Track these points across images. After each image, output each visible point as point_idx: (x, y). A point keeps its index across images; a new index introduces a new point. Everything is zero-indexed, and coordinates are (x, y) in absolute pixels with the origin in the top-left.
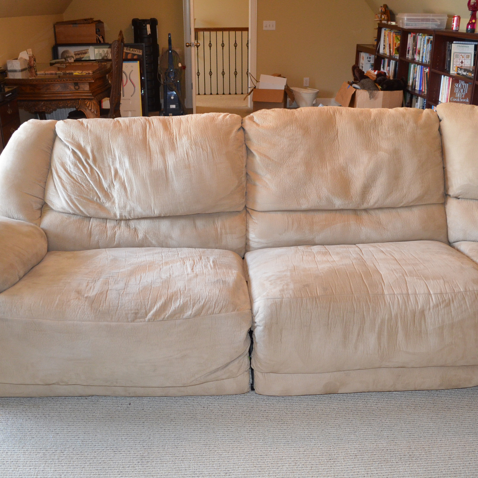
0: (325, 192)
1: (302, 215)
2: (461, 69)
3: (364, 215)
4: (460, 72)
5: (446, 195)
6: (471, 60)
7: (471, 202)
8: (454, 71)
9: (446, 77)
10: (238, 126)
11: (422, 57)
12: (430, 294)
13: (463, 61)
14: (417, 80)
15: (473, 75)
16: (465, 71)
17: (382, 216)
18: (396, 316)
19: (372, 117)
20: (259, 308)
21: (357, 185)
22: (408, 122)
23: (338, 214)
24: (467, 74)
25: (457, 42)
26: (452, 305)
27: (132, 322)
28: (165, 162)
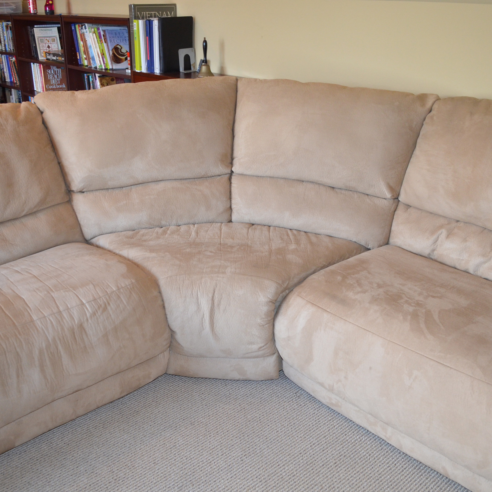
2: (49, 54)
4: (49, 57)
5: (69, 192)
6: (57, 43)
7: (97, 193)
8: (43, 56)
9: (35, 64)
11: (5, 45)
12: (82, 304)
13: (50, 45)
14: (5, 70)
15: (63, 59)
16: (54, 56)
24: (57, 58)
25: (39, 26)
26: (109, 308)
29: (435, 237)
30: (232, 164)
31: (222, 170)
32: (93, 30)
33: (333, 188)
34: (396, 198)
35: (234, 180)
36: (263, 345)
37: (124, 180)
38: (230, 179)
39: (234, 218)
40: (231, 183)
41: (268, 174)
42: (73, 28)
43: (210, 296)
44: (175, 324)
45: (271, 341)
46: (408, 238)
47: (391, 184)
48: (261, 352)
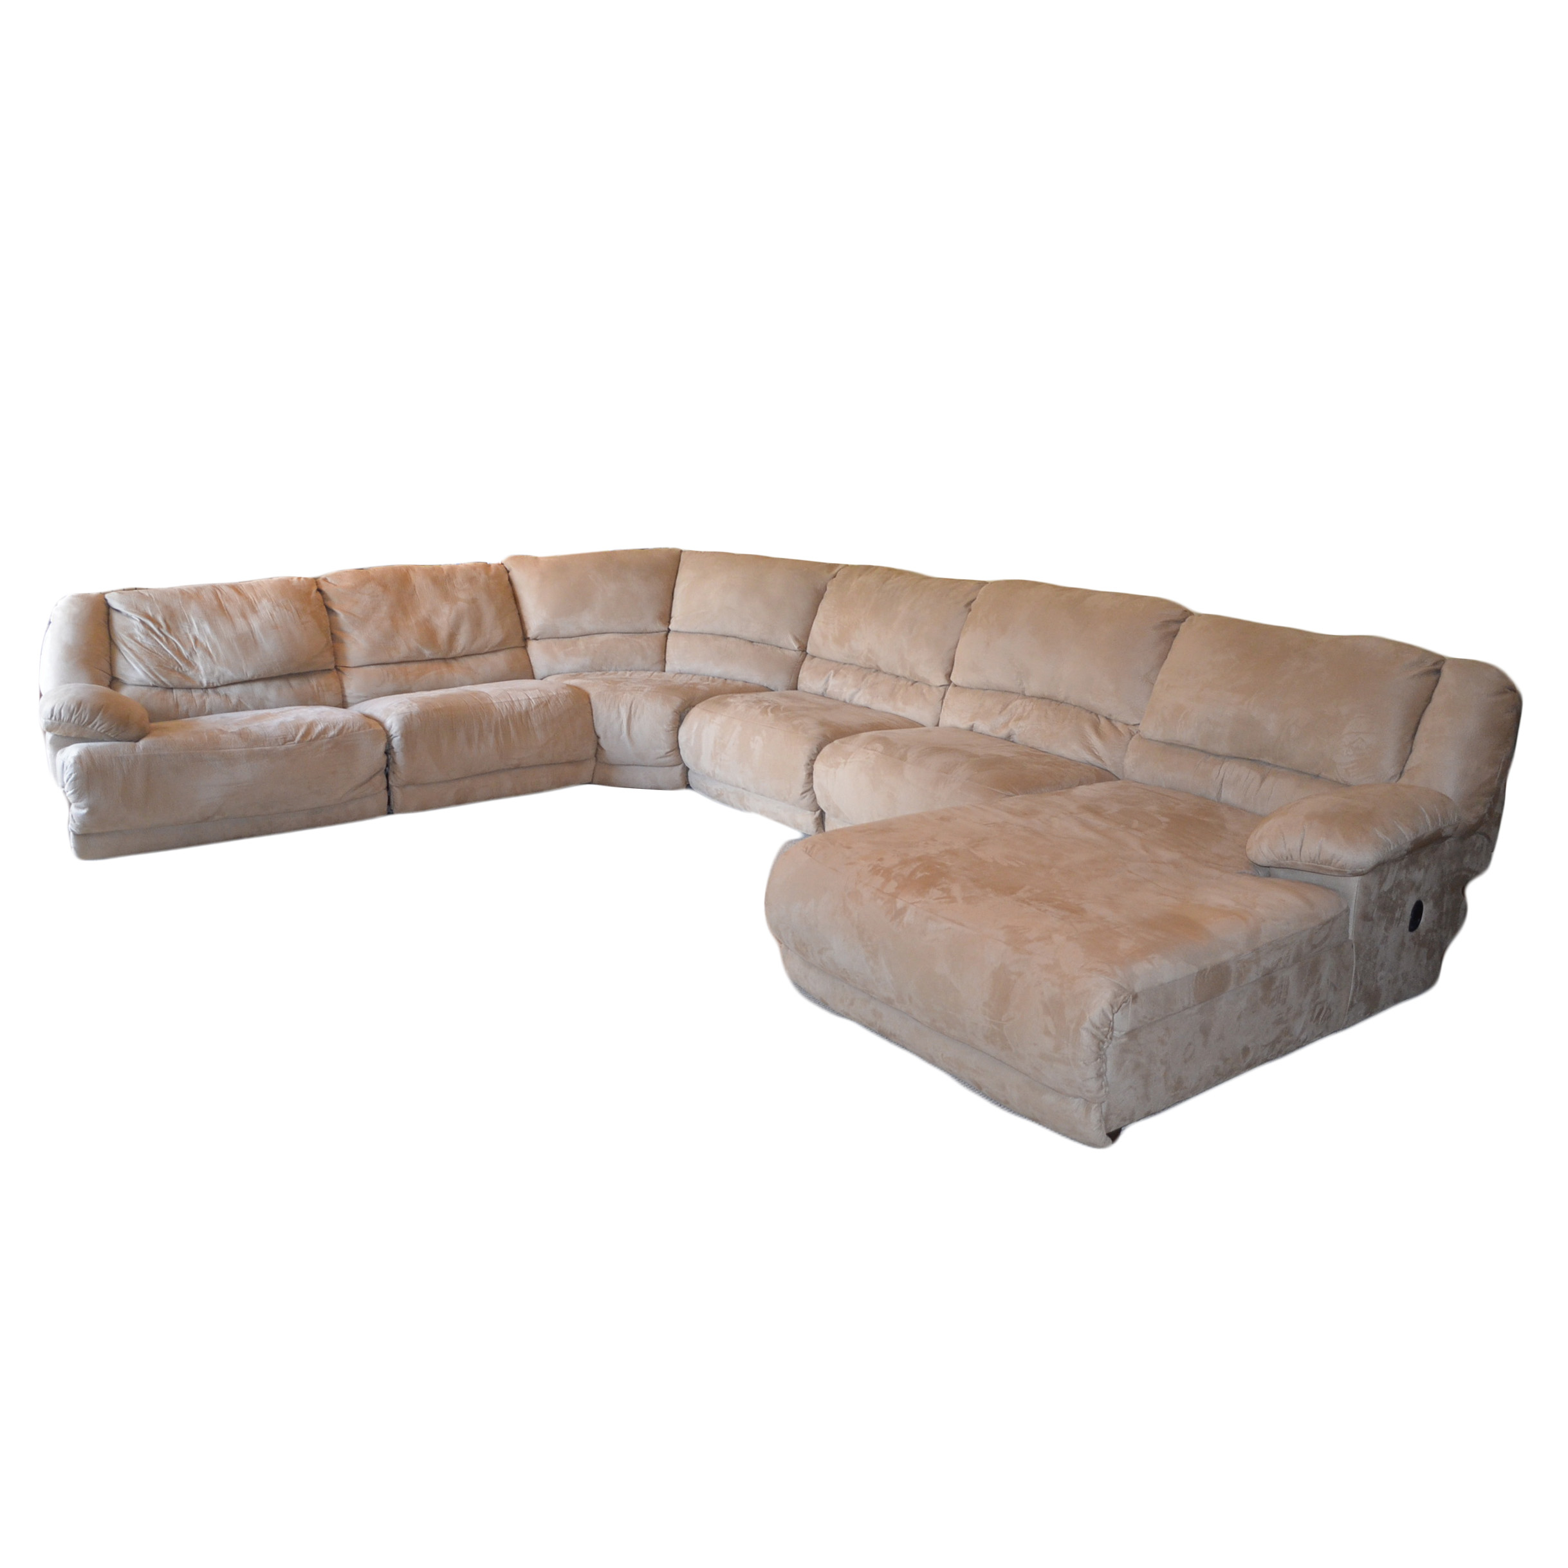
0: (414, 644)
1: (395, 667)
3: (454, 663)
5: (525, 639)
7: (550, 640)
10: (315, 589)
12: (529, 699)
17: (471, 662)
18: (507, 716)
19: (445, 572)
20: (392, 723)
21: (443, 634)
22: (480, 574)
23: (429, 664)
26: (549, 705)
27: (283, 745)
28: (249, 625)
29: (826, 677)
30: (669, 622)
31: (660, 626)
33: (752, 642)
34: (803, 649)
35: (670, 637)
36: (669, 750)
37: (574, 630)
38: (667, 636)
39: (667, 668)
40: (667, 639)
41: (698, 630)
43: (629, 706)
44: (600, 732)
45: (676, 748)
46: (809, 681)
47: (798, 637)
48: (668, 759)
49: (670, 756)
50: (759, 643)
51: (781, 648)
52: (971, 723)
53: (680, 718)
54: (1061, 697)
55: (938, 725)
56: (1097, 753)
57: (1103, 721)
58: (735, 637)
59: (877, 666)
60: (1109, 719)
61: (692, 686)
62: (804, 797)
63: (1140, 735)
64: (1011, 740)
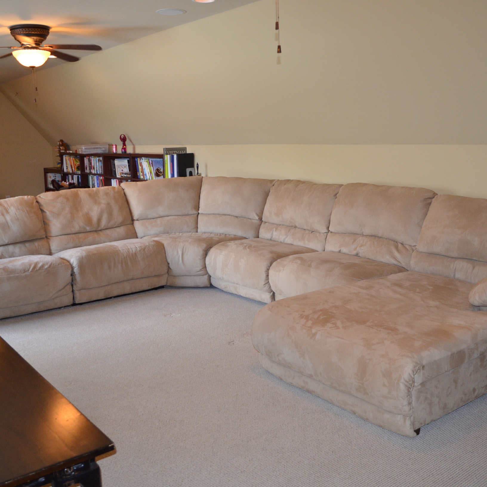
0: (82, 224)
1: (74, 236)
2: (123, 173)
3: (100, 232)
4: (122, 175)
5: (133, 220)
6: (127, 168)
7: (144, 220)
8: (119, 175)
9: (114, 180)
10: (35, 201)
11: (97, 170)
12: (136, 247)
13: (123, 169)
14: (95, 185)
15: (130, 176)
16: (125, 174)
17: (108, 232)
18: (126, 257)
19: (95, 191)
20: (74, 261)
21: (95, 220)
22: (111, 191)
23: (89, 234)
24: (127, 175)
25: (117, 159)
26: (145, 250)
27: (23, 273)
28: (5, 219)
29: (272, 231)
30: (199, 210)
31: (195, 212)
32: (146, 160)
33: (237, 217)
34: (261, 219)
35: (199, 216)
36: (201, 268)
37: (155, 215)
38: (198, 216)
39: (198, 231)
40: (198, 217)
41: (212, 212)
42: (136, 160)
43: (182, 249)
44: (169, 261)
45: (205, 267)
46: (264, 234)
47: (258, 214)
48: (201, 272)
49: (202, 271)
50: (240, 217)
51: (250, 219)
52: (339, 249)
53: (206, 253)
54: (380, 235)
55: (324, 251)
56: (398, 260)
57: (400, 245)
58: (229, 215)
59: (295, 225)
60: (402, 244)
61: (211, 238)
62: (265, 286)
63: (417, 250)
64: (358, 256)
